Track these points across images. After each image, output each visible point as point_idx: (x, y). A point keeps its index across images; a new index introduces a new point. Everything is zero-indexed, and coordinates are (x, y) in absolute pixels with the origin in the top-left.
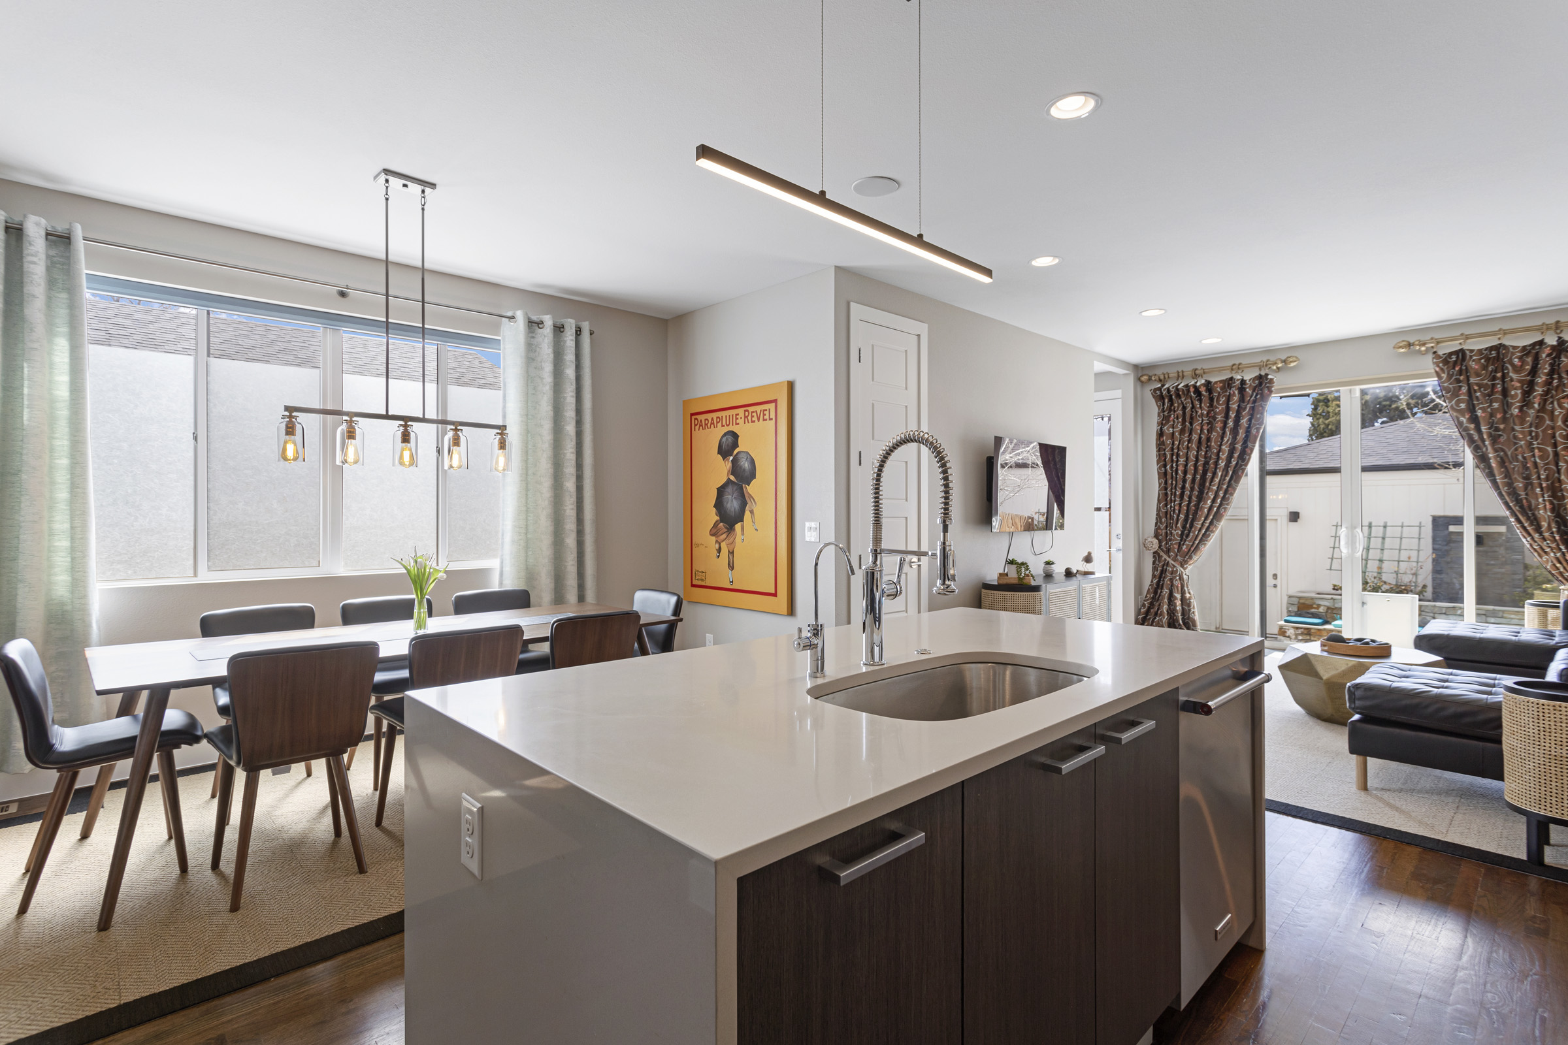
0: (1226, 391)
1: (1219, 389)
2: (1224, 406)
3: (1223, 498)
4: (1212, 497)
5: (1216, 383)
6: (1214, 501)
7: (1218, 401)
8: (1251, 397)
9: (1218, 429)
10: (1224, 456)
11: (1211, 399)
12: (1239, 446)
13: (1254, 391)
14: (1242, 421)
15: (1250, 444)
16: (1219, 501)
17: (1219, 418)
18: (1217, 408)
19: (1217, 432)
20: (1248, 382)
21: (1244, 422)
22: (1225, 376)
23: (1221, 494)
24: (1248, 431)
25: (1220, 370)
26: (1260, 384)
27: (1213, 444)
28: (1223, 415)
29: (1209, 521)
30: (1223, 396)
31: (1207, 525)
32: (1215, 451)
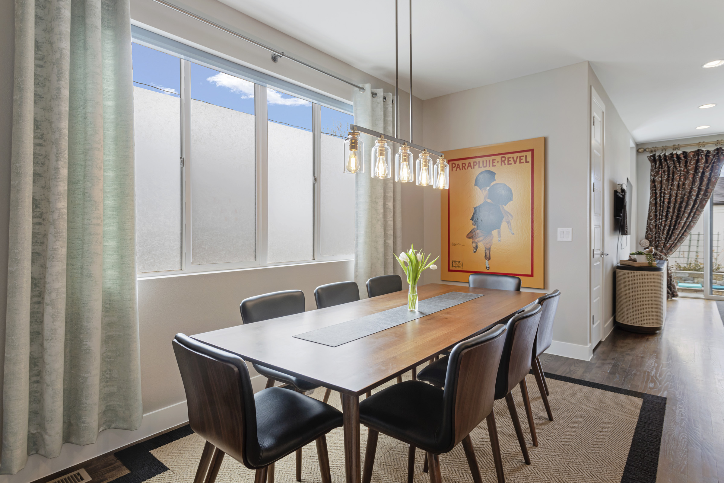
0: (695, 157)
1: (691, 156)
2: (694, 166)
3: (693, 217)
4: (687, 216)
5: (690, 152)
6: (687, 219)
7: (690, 163)
8: (712, 160)
9: (690, 178)
10: (694, 193)
11: (686, 162)
12: (704, 188)
13: (714, 157)
14: (706, 174)
15: (710, 187)
16: (691, 218)
17: (691, 172)
18: (689, 166)
19: (689, 180)
20: (712, 152)
21: (707, 174)
22: (695, 149)
23: (692, 214)
24: (709, 180)
25: (691, 145)
26: (718, 153)
27: (687, 187)
28: (693, 170)
29: (684, 230)
30: (694, 160)
31: (683, 232)
32: (688, 191)
